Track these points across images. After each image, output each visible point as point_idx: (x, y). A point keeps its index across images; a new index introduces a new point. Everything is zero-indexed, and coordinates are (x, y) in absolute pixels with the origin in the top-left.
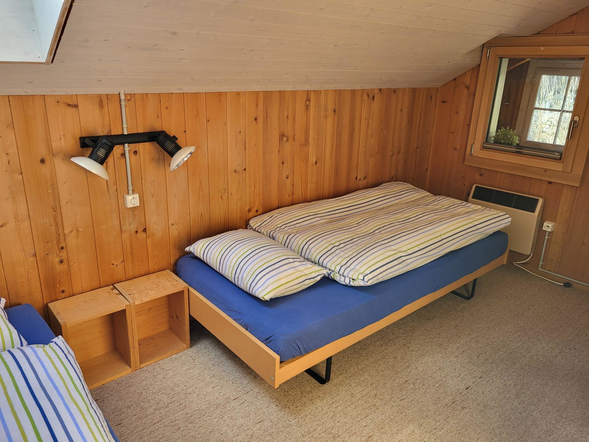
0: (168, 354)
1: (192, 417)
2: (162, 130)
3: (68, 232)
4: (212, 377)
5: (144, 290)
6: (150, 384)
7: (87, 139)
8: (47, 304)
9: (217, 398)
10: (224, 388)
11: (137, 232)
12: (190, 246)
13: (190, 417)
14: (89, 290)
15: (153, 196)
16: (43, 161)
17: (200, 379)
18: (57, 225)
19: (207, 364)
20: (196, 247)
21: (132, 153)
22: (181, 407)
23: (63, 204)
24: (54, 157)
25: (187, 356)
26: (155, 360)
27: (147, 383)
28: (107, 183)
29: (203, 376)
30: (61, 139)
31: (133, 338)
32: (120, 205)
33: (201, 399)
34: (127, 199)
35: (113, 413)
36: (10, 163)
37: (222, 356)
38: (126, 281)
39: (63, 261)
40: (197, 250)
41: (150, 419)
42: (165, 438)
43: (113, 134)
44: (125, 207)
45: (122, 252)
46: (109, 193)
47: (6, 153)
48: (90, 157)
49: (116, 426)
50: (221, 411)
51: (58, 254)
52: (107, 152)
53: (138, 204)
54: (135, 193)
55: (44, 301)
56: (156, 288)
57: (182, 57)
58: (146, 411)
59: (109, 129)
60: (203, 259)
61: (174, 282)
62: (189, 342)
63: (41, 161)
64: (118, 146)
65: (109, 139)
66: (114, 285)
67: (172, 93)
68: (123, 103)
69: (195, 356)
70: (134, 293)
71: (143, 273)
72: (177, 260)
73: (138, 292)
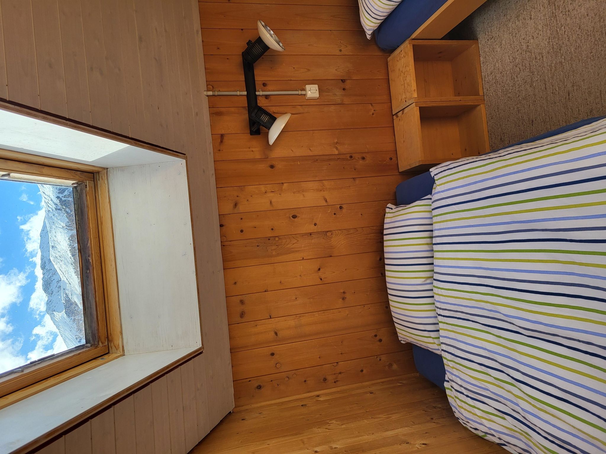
0: (478, 67)
1: (555, 47)
2: (242, 56)
3: (337, 151)
4: (518, 19)
5: (404, 87)
6: (503, 88)
7: (252, 129)
8: (399, 172)
9: (544, 15)
10: (536, 5)
11: (344, 89)
12: (366, 34)
13: (553, 50)
14: (394, 137)
15: (309, 70)
16: (272, 167)
17: (516, 34)
18: (330, 160)
19: (501, 23)
20: (368, 28)
21: (265, 88)
22: (539, 58)
23: (311, 154)
24: (268, 157)
25: (486, 45)
26: (480, 80)
27: (500, 90)
28: (294, 114)
29: (514, 30)
30: (252, 151)
31: (450, 101)
32: (315, 103)
33: (538, 34)
34: (310, 96)
35: (519, 126)
36: (273, 191)
37: (499, 2)
38: (391, 103)
39: (363, 157)
40: (371, 26)
41: (539, 92)
42: (565, 79)
43: (247, 105)
44: (318, 99)
45: (362, 105)
46: (304, 113)
47: (265, 193)
48: (269, 128)
49: (532, 125)
50: (561, 12)
51: (356, 161)
52: (264, 113)
53: (316, 86)
54: (305, 88)
55: (397, 174)
56: (404, 74)
57: (164, 30)
58: (529, 95)
59: (242, 108)
60: (382, 21)
61: (402, 55)
62: (471, 41)
63: (272, 168)
64: (258, 101)
65: (251, 110)
66: (393, 114)
67: (202, 41)
68: (216, 93)
69: (488, 36)
70: (405, 97)
71: (386, 85)
72: (379, 48)
73: (405, 93)
